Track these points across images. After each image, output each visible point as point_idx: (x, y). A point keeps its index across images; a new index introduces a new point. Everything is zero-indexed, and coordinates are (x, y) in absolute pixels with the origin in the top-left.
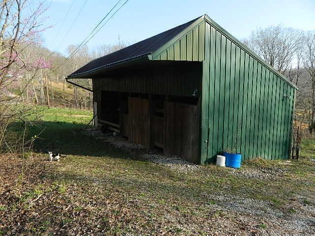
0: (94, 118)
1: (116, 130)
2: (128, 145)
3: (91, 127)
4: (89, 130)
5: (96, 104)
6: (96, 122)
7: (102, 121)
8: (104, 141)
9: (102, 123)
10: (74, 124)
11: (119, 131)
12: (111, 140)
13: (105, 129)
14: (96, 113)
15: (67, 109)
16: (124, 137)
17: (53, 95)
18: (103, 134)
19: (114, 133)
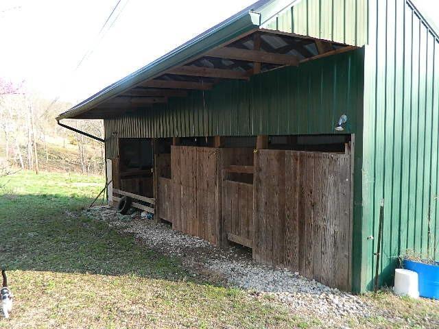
0: (106, 187)
1: (146, 209)
2: (172, 239)
3: (102, 202)
4: (98, 208)
5: (110, 162)
6: (110, 194)
7: (121, 192)
8: (125, 231)
9: (121, 196)
10: (72, 197)
11: (152, 211)
12: (138, 228)
13: (126, 207)
14: (110, 179)
15: (66, 175)
16: (163, 221)
17: (48, 154)
18: (122, 217)
19: (143, 214)
